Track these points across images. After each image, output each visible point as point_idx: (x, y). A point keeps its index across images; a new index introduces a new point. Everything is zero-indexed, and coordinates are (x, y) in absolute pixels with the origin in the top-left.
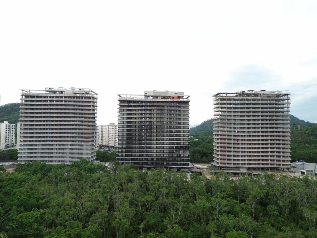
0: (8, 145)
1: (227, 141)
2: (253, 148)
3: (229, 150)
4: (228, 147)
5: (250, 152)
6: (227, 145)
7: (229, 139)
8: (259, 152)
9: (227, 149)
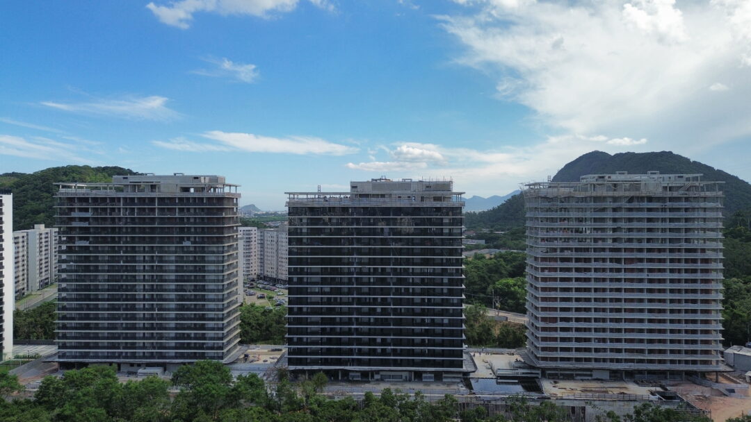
0: (47, 278)
1: (559, 305)
2: (626, 320)
3: (565, 325)
4: (563, 319)
5: (619, 330)
6: (559, 315)
7: (563, 300)
8: (641, 331)
9: (560, 325)
